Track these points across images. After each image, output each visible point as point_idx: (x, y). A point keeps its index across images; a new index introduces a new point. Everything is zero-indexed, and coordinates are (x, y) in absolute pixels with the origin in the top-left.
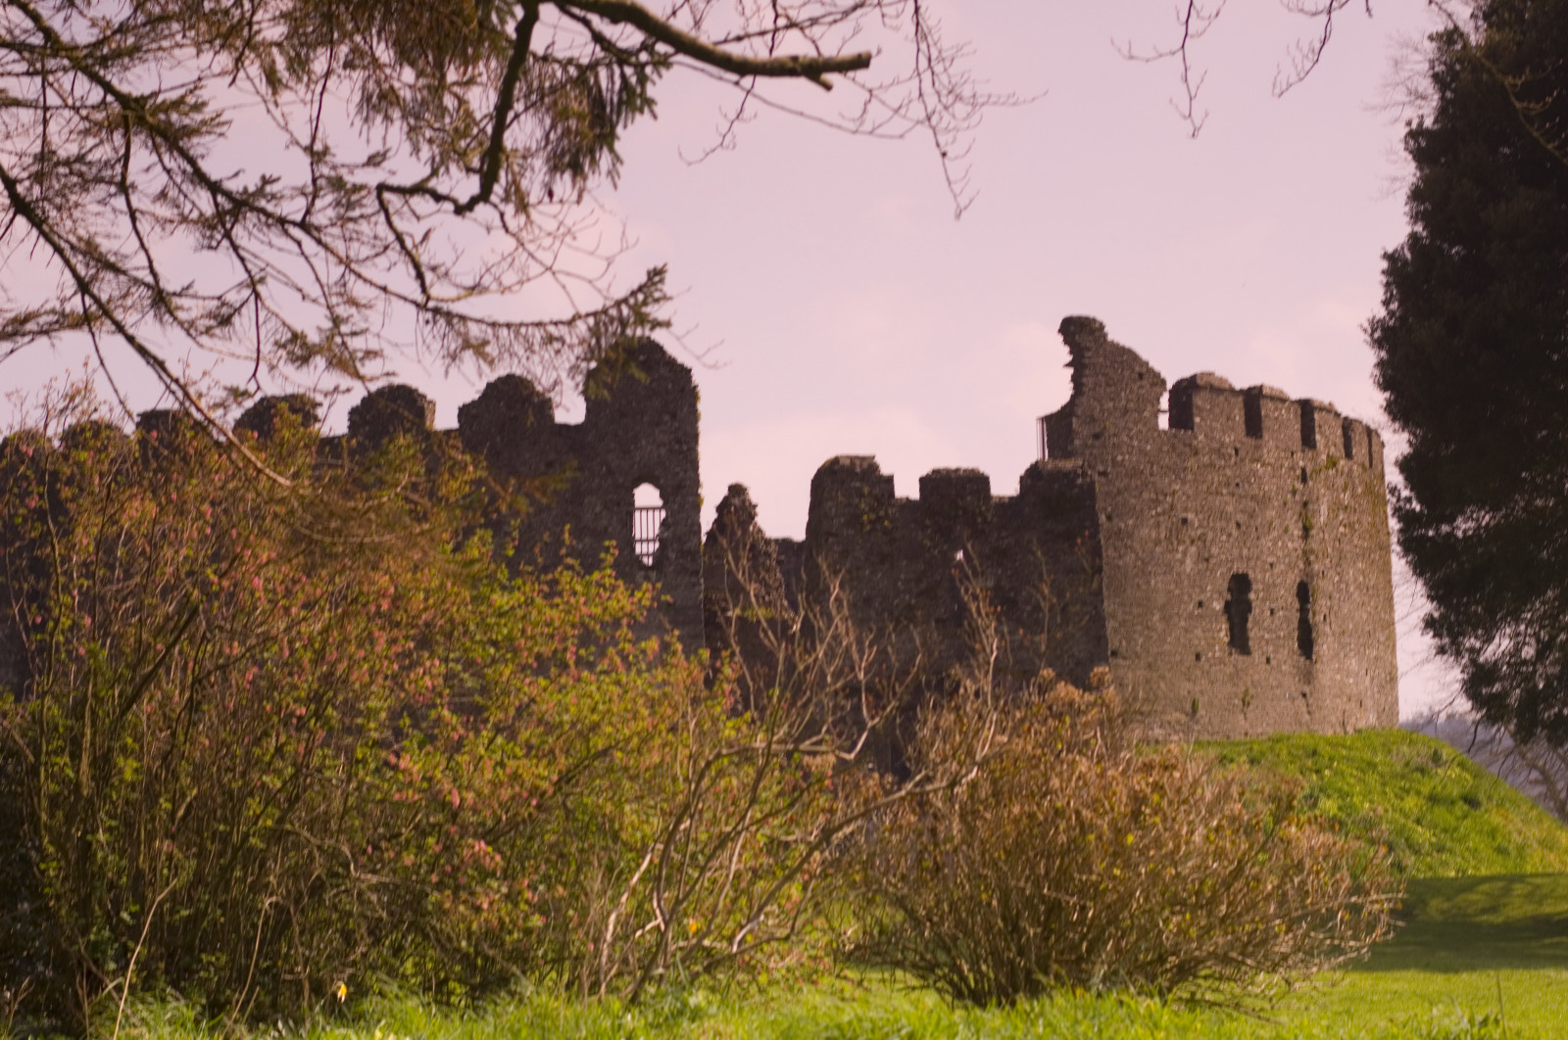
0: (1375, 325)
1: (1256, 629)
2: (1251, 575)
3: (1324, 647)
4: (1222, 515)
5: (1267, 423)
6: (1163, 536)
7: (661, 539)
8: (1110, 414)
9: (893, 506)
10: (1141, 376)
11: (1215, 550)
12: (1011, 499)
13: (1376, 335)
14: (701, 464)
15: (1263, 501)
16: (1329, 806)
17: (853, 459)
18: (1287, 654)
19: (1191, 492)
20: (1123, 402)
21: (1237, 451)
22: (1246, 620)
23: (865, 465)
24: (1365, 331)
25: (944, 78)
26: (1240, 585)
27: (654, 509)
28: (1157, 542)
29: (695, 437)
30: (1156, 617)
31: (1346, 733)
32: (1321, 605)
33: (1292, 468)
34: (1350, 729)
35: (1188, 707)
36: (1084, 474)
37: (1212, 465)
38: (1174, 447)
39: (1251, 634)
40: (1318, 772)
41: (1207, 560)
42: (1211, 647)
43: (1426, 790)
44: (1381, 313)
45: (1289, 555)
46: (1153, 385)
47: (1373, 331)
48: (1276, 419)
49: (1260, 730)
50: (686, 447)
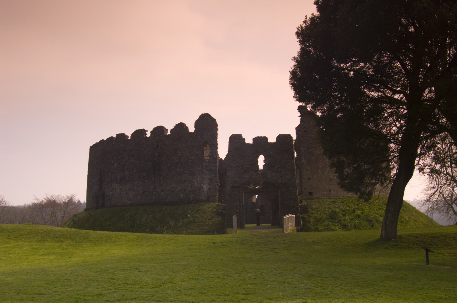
7: (209, 156)
9: (245, 145)
10: (316, 118)
12: (273, 143)
23: (240, 136)
27: (208, 150)
35: (328, 191)
50: (214, 136)
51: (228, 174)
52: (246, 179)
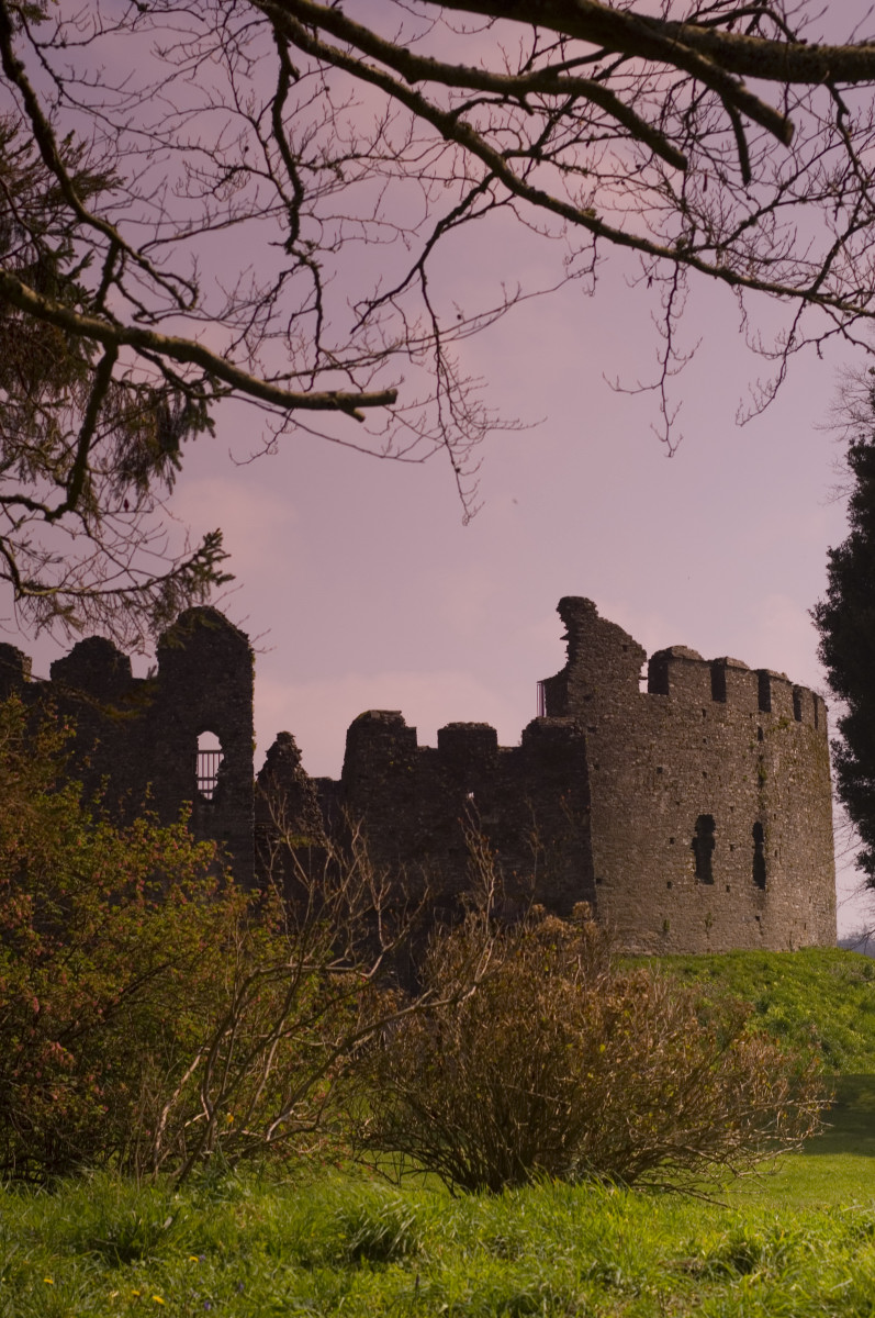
0: (821, 609)
1: (718, 862)
2: (715, 817)
3: (776, 878)
4: (692, 766)
5: (730, 690)
6: (641, 783)
7: (219, 777)
8: (599, 680)
9: (415, 754)
10: (625, 647)
11: (685, 796)
12: (515, 749)
13: (822, 619)
14: (254, 715)
15: (726, 755)
16: (777, 1012)
17: (382, 713)
18: (744, 885)
19: (665, 747)
20: (611, 670)
21: (704, 711)
22: (710, 855)
23: (393, 719)
24: (812, 614)
25: (460, 406)
26: (706, 824)
27: (214, 752)
28: (637, 788)
29: (250, 692)
30: (635, 851)
31: (792, 950)
32: (773, 842)
33: (751, 728)
34: (795, 948)
35: (660, 927)
36: (576, 731)
37: (683, 724)
38: (651, 709)
39: (714, 867)
40: (768, 983)
41: (678, 803)
42: (680, 876)
43: (858, 1001)
44: (826, 600)
45: (746, 801)
46: (636, 655)
47: (819, 615)
48: (738, 686)
49: (720, 947)
50: (242, 701)
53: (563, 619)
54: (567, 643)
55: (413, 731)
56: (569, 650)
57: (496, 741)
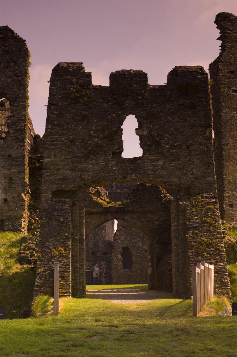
12: (160, 86)
27: (5, 110)
50: (20, 79)
51: (46, 160)
52: (90, 173)
53: (218, 28)
54: (221, 42)
55: (89, 75)
56: (223, 46)
57: (147, 81)
